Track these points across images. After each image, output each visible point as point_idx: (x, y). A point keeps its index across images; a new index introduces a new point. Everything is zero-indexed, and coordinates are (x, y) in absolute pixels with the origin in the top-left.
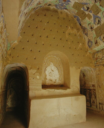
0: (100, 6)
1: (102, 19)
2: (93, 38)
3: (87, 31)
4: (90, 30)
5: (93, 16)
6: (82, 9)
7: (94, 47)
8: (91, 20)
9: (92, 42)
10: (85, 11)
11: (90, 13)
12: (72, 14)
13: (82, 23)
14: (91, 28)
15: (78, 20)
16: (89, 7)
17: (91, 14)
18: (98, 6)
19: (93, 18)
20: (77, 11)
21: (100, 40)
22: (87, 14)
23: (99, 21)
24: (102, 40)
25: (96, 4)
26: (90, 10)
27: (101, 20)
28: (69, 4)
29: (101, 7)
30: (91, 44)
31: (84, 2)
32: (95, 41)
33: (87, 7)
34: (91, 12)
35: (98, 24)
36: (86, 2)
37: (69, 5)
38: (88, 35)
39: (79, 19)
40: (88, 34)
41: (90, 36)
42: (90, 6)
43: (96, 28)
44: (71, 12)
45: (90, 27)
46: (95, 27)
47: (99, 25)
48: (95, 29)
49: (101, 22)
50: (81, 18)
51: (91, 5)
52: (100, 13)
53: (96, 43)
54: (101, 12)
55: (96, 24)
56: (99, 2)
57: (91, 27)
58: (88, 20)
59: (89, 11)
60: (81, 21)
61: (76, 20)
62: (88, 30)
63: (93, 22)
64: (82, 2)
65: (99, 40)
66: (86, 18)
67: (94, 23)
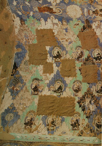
0: (80, 70)
1: (67, 89)
2: (28, 110)
3: (22, 89)
4: (31, 91)
5: (55, 73)
6: (48, 48)
7: (19, 130)
8: (46, 75)
9: (17, 116)
10: (48, 55)
11: (54, 65)
12: (20, 38)
13: (22, 66)
14: (36, 89)
15: (20, 56)
16: (62, 55)
17: (55, 69)
18: (76, 68)
19: (52, 75)
20: (35, 42)
21: (41, 122)
22: (48, 61)
23: (60, 88)
24: (48, 125)
25: (77, 62)
26: (59, 60)
27: (65, 89)
28: (39, 20)
29: (78, 72)
30: (13, 121)
31: (62, 43)
32: (29, 118)
33: (58, 52)
34: (58, 64)
35: (55, 92)
36: (65, 46)
37: (37, 22)
38: (17, 98)
39: (23, 57)
40: (20, 95)
41: (22, 102)
42: (65, 56)
43: (45, 96)
44: (23, 34)
45: (34, 86)
46: (46, 92)
47: (55, 95)
48: (41, 96)
49: (64, 93)
50: (30, 57)
51: (68, 57)
52: (70, 78)
53: (29, 123)
54: (75, 79)
55: (52, 89)
56: (82, 63)
57: (36, 87)
58: (41, 72)
59: (56, 60)
60: (23, 62)
61: (15, 52)
62: (24, 89)
63: (48, 82)
64: (61, 41)
65: (39, 121)
66: (40, 65)
67: (49, 86)
